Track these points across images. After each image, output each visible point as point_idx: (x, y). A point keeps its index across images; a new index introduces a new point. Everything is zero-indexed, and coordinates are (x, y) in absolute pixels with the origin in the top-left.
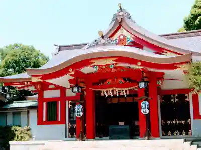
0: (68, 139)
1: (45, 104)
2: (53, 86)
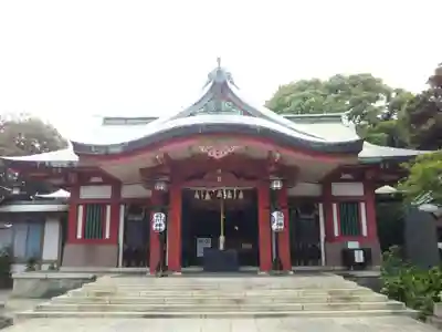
0: (121, 269)
1: (81, 208)
2: (99, 180)
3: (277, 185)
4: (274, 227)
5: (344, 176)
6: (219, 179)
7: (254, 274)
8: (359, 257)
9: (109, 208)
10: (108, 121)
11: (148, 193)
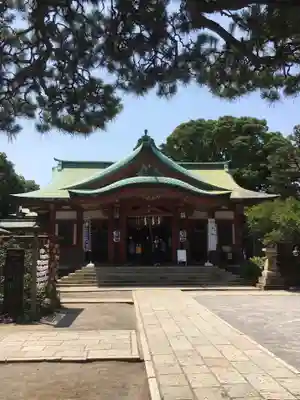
3: (183, 216)
4: (181, 239)
5: (223, 207)
8: (230, 256)
9: (75, 225)
10: (65, 165)
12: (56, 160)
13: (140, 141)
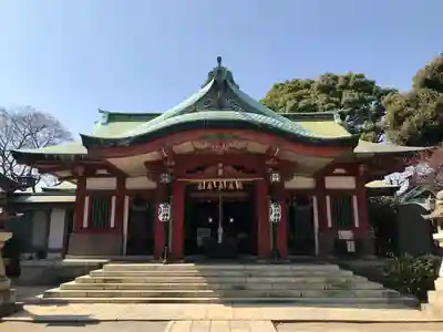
0: (124, 257)
1: (87, 199)
2: (104, 172)
3: (275, 178)
4: (272, 218)
5: (337, 171)
6: (220, 172)
7: (253, 262)
8: (351, 247)
9: (114, 198)
10: (113, 117)
11: (153, 185)
12: (101, 112)
13: (211, 74)
